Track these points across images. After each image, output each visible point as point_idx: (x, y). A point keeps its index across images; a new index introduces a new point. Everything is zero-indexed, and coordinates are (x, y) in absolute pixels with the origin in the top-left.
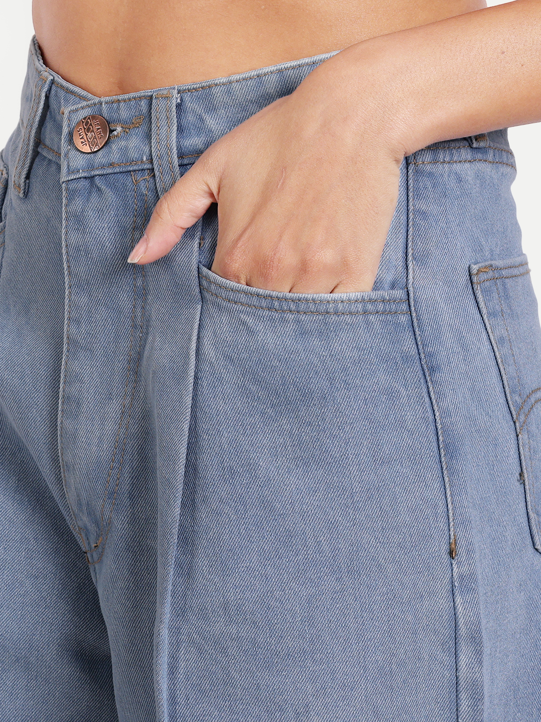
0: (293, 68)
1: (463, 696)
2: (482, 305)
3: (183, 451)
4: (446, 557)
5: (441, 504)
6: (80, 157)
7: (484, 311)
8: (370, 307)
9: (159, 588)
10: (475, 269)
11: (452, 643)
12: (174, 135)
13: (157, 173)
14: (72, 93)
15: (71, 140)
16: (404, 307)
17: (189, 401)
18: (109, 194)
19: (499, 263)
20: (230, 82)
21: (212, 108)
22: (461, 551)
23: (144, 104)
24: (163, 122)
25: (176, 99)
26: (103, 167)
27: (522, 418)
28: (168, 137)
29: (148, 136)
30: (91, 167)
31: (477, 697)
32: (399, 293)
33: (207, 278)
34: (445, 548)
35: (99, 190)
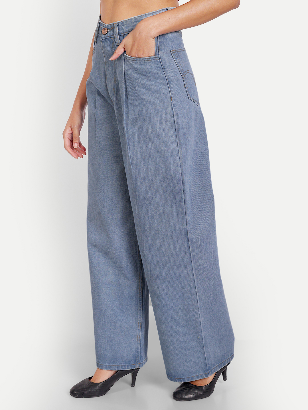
0: (137, 17)
1: (176, 125)
2: (173, 57)
3: (124, 86)
4: (170, 101)
5: (168, 92)
6: (103, 35)
7: (174, 58)
8: (152, 59)
9: (123, 110)
10: (171, 51)
11: (173, 116)
12: (118, 30)
13: (115, 37)
14: (103, 24)
15: (102, 33)
16: (158, 58)
17: (124, 77)
18: (108, 42)
19: (177, 49)
20: (126, 20)
21: (123, 25)
22: (173, 100)
23: (112, 25)
24: (115, 28)
25: (117, 24)
26: (107, 37)
27: (184, 76)
28: (117, 31)
29: (113, 31)
30: (105, 37)
31: (178, 124)
32: (157, 56)
33: (125, 55)
34: (170, 99)
35: (106, 41)
